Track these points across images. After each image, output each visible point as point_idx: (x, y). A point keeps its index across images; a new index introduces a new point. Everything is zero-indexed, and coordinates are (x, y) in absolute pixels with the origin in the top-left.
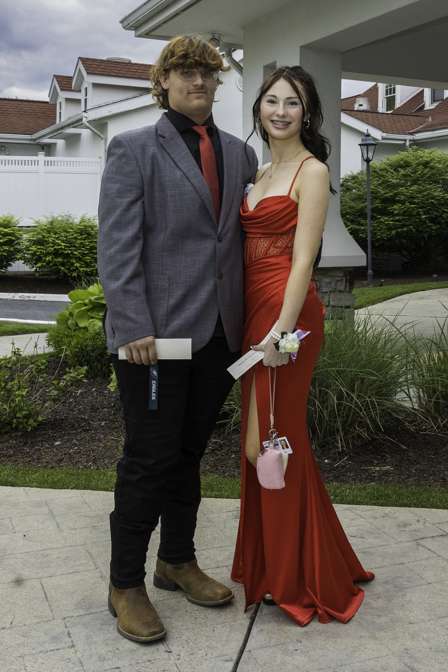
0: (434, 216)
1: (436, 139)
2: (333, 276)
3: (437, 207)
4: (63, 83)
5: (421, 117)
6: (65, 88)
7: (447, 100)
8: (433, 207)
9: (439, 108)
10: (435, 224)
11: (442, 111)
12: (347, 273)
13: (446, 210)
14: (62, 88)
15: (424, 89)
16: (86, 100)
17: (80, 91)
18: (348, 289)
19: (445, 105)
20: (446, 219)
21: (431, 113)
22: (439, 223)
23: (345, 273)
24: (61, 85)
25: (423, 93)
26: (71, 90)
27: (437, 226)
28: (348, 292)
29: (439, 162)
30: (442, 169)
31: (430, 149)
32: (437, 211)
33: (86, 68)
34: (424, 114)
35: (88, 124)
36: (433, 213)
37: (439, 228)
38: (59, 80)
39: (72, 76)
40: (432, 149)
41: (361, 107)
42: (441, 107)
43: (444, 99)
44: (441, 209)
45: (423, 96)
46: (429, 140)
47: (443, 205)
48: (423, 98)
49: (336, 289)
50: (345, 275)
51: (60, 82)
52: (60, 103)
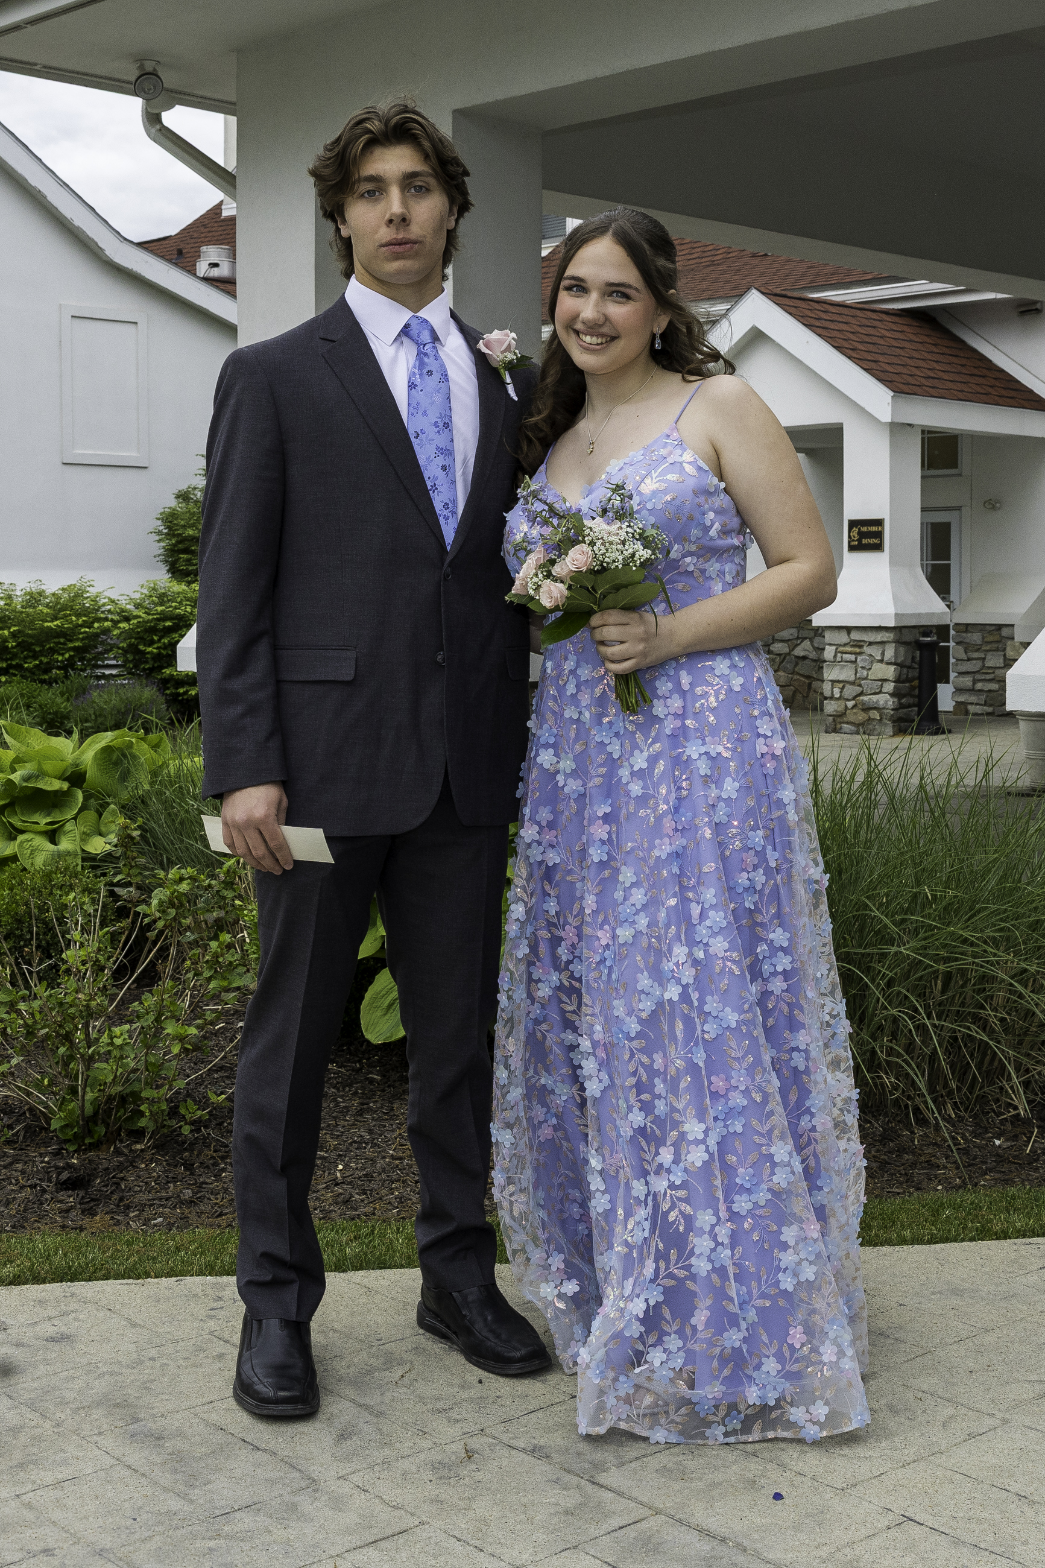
41: (216, 269)
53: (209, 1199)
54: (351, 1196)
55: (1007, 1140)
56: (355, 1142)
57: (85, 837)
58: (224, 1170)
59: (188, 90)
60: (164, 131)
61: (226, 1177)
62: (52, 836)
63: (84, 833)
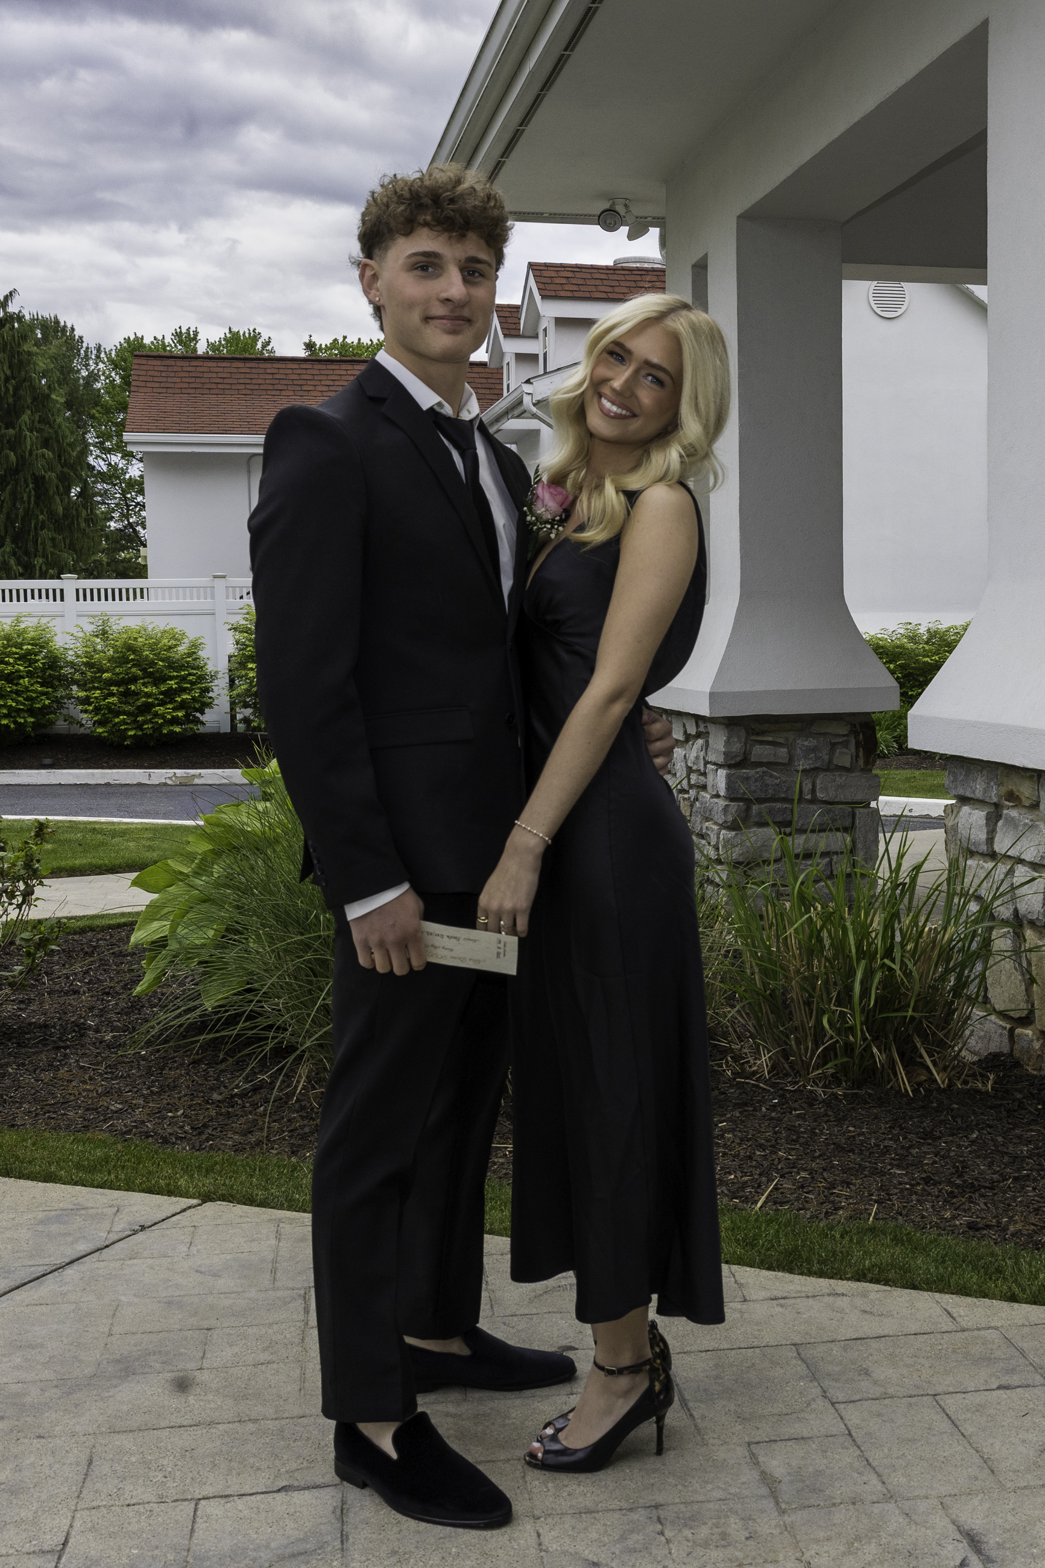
2: (825, 734)
4: (510, 320)
6: (513, 332)
12: (858, 726)
14: (507, 332)
16: (545, 354)
17: (536, 337)
18: (861, 762)
23: (855, 726)
24: (506, 325)
26: (518, 336)
28: (862, 770)
33: (542, 286)
35: (534, 410)
38: (501, 314)
39: (519, 303)
49: (830, 761)
50: (854, 732)
51: (503, 320)
52: (508, 364)
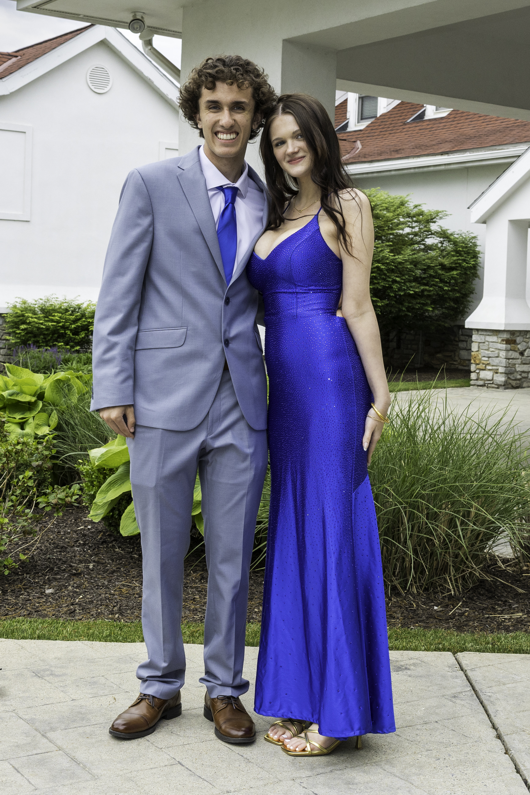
0: (379, 287)
1: (375, 175)
3: (385, 274)
5: (345, 142)
7: (382, 117)
8: (379, 274)
9: (372, 130)
10: (381, 300)
11: (376, 134)
13: (397, 279)
15: (346, 101)
19: (380, 126)
20: (397, 291)
21: (359, 136)
22: (389, 297)
25: (346, 105)
27: (384, 301)
29: (387, 209)
30: (392, 220)
31: (370, 189)
32: (384, 280)
34: (349, 137)
36: (378, 283)
37: (387, 305)
40: (373, 189)
42: (375, 128)
43: (378, 116)
44: (390, 278)
45: (347, 110)
46: (365, 176)
47: (392, 271)
48: (346, 113)
53: (5, 607)
54: (75, 610)
55: (441, 607)
56: (98, 586)
57: (38, 426)
58: (22, 594)
59: (165, 28)
60: (152, 50)
61: (21, 598)
62: (22, 426)
63: (37, 424)
